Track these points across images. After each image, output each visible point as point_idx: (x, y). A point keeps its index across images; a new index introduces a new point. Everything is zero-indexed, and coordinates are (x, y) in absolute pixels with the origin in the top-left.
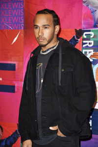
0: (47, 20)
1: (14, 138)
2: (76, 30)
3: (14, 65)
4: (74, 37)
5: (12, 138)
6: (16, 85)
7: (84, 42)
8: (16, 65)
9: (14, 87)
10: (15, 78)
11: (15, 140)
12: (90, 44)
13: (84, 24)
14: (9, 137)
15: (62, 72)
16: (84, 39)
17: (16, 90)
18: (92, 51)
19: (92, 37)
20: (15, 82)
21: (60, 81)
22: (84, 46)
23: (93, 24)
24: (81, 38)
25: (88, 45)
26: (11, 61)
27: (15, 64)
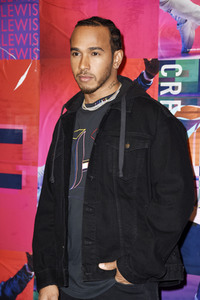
0: (98, 39)
1: (20, 282)
2: (145, 60)
3: (20, 133)
4: (142, 74)
5: (15, 282)
6: (24, 173)
7: (163, 84)
8: (24, 132)
9: (19, 177)
10: (21, 159)
11: (22, 285)
12: (174, 88)
13: (163, 47)
14: (11, 280)
15: (125, 149)
16: (163, 79)
17: (24, 183)
18: (179, 102)
19: (178, 74)
20: (21, 167)
21: (121, 167)
22: (162, 93)
23: (181, 48)
24: (157, 76)
25: (170, 90)
26: (14, 123)
27: (21, 130)
